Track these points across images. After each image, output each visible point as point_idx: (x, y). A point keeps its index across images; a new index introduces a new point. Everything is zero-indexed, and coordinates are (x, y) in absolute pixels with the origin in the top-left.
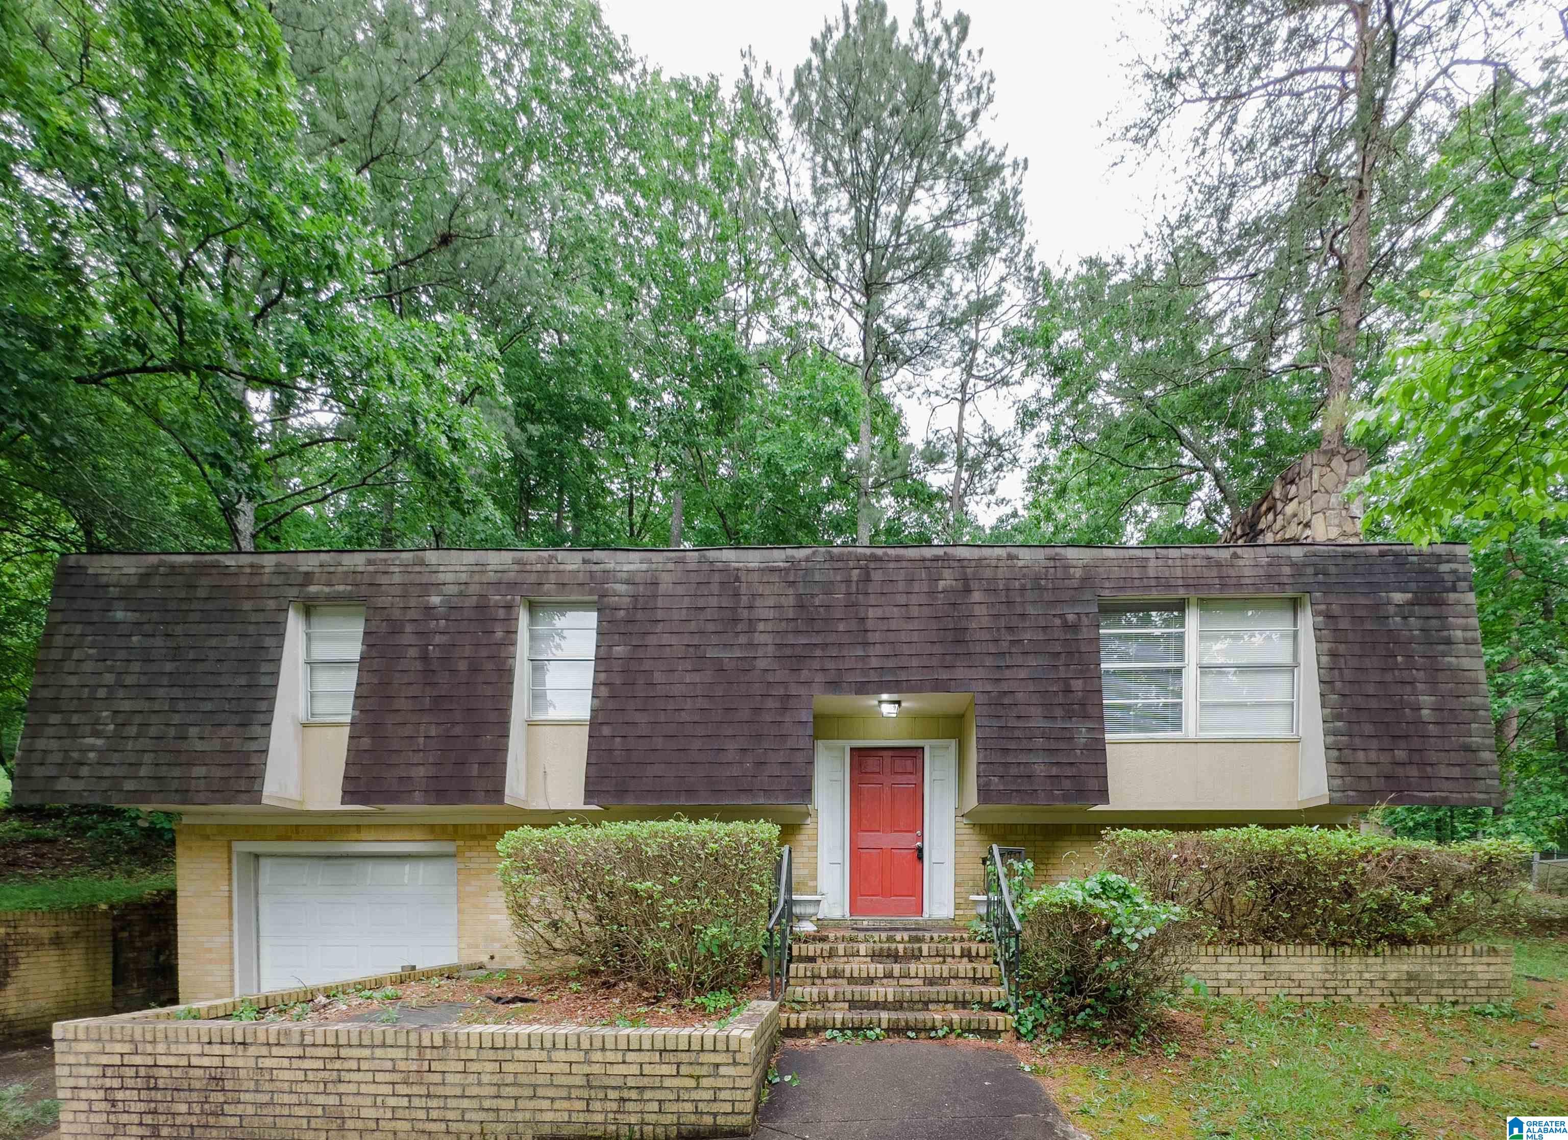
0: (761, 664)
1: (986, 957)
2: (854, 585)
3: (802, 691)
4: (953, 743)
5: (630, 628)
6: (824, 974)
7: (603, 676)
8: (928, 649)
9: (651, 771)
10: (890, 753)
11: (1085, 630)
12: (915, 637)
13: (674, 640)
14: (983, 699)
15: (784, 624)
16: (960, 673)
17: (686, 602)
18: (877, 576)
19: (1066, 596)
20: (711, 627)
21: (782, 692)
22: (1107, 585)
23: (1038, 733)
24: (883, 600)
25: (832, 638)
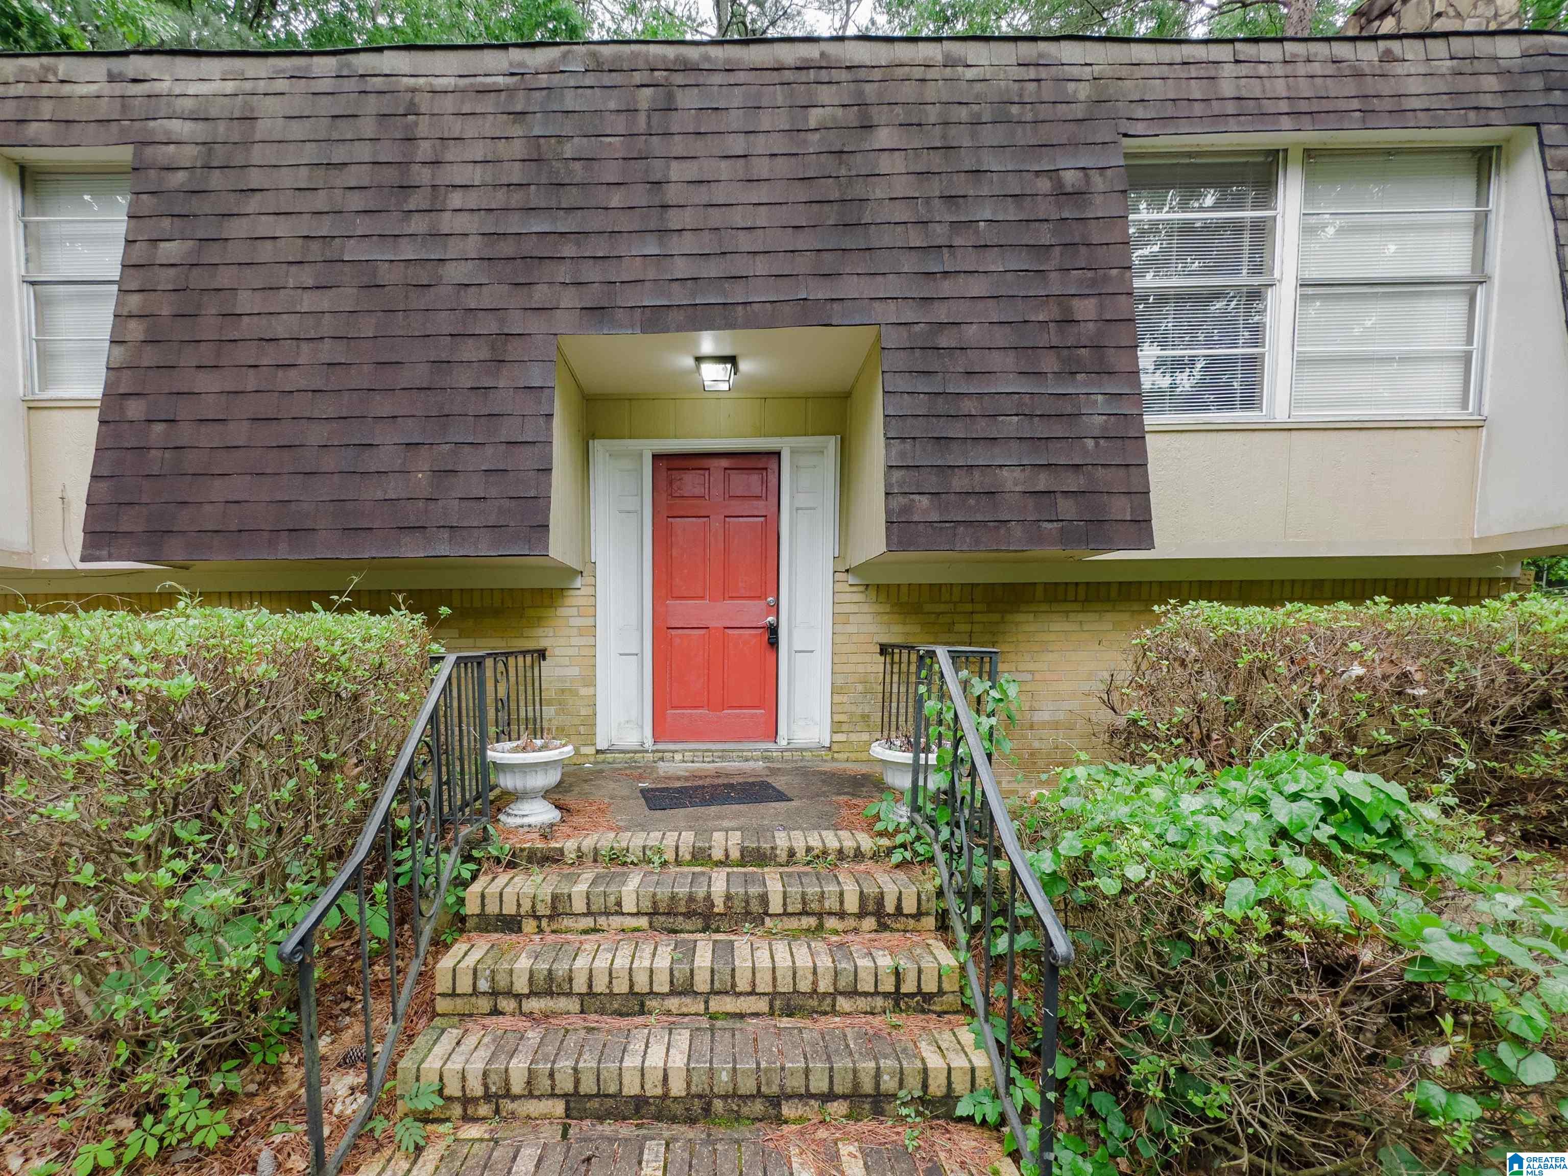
0: (455, 273)
1: (919, 915)
2: (642, 119)
3: (535, 325)
4: (831, 443)
5: (196, 205)
6: (521, 986)
7: (134, 302)
8: (788, 240)
9: (219, 490)
10: (724, 463)
11: (1098, 200)
12: (762, 217)
13: (282, 228)
14: (893, 338)
15: (501, 194)
16: (850, 288)
17: (310, 153)
18: (687, 99)
19: (1059, 134)
20: (356, 201)
21: (494, 328)
22: (1140, 112)
23: (1008, 405)
24: (698, 146)
25: (596, 222)
